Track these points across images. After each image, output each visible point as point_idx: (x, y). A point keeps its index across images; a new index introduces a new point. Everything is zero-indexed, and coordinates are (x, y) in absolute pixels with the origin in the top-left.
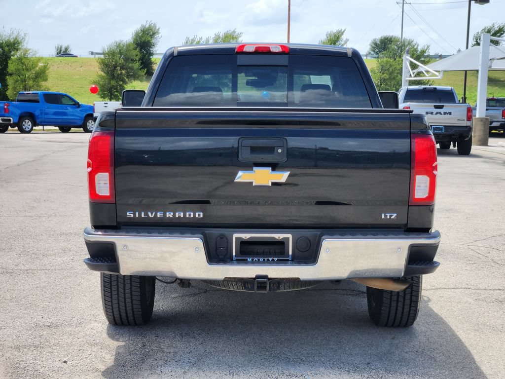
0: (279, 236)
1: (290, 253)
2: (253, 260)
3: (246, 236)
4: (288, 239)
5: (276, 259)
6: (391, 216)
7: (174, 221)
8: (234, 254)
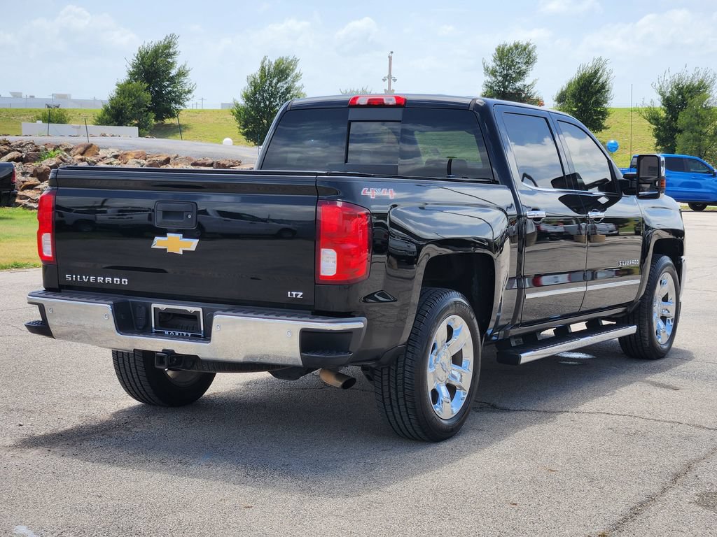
0: (191, 309)
1: (202, 329)
2: (169, 333)
3: (163, 307)
4: (199, 312)
5: (190, 334)
6: (296, 295)
7: (105, 287)
8: (153, 326)
